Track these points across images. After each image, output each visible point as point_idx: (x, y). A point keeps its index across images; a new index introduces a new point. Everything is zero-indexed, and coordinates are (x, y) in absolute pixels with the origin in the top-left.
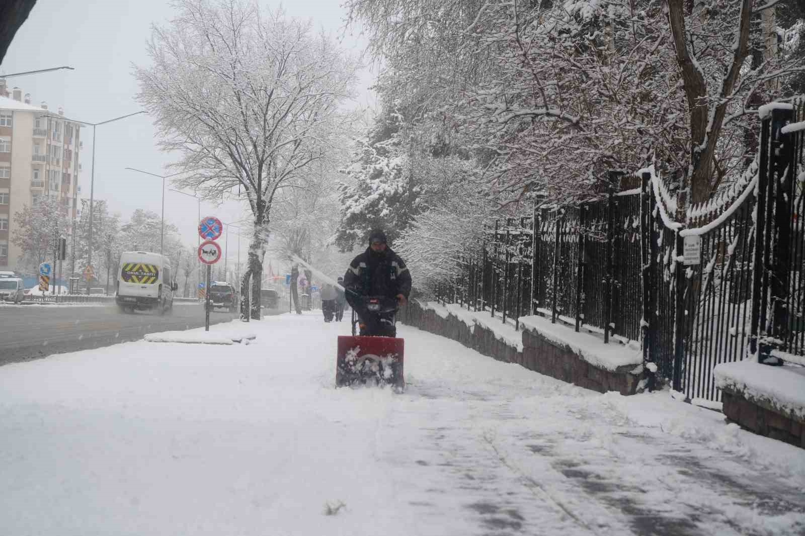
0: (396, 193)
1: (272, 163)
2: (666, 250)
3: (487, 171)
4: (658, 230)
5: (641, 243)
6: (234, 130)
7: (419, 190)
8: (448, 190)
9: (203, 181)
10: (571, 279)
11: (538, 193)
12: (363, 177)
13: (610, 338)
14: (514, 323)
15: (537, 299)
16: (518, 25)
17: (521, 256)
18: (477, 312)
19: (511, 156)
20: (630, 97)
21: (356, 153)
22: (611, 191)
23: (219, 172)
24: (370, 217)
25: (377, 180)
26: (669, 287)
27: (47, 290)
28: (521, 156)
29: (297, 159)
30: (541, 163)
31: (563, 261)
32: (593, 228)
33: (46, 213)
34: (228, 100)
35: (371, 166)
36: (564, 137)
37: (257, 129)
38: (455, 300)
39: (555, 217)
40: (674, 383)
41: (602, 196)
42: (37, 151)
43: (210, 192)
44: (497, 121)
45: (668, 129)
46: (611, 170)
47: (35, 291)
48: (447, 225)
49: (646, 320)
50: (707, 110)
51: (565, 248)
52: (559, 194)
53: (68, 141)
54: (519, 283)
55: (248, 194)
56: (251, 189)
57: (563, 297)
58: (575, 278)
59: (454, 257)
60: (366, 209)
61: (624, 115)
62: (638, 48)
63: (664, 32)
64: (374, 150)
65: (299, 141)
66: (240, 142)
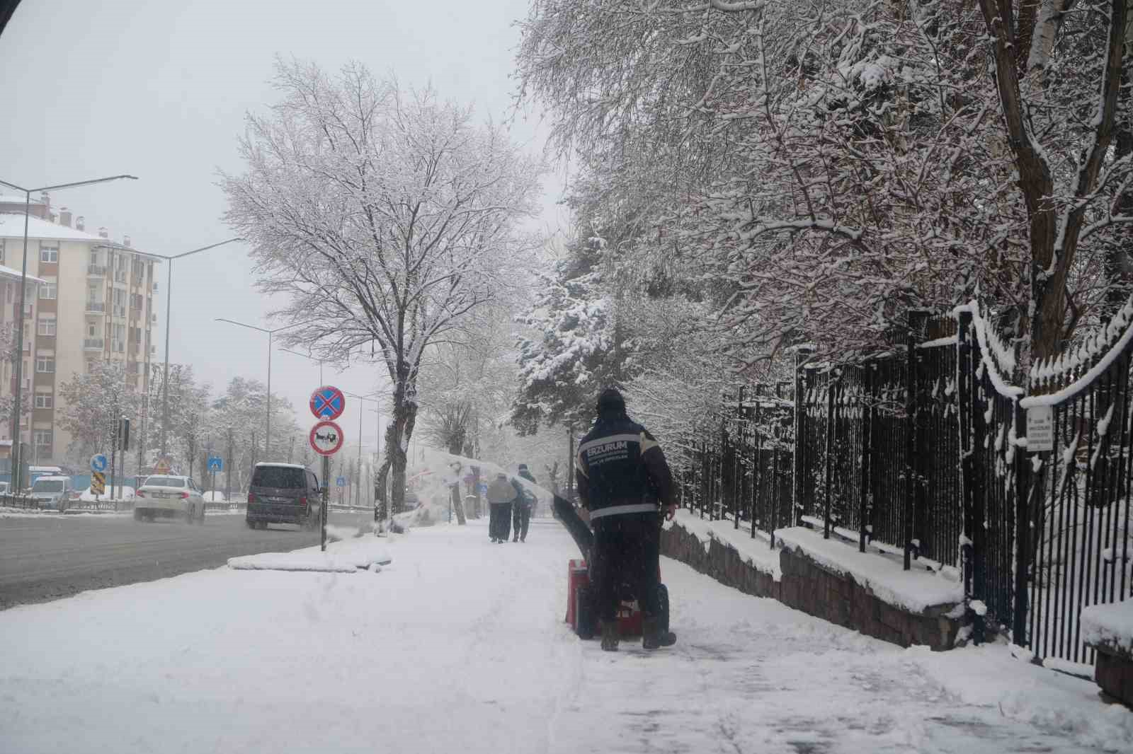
0: (598, 350)
1: (419, 309)
2: (998, 429)
3: (725, 313)
4: (984, 399)
5: (959, 418)
6: (363, 261)
7: (630, 345)
8: (672, 345)
9: (321, 336)
10: (852, 473)
11: (802, 346)
12: (550, 328)
13: (912, 561)
14: (768, 537)
15: (801, 504)
16: (768, 94)
17: (777, 440)
18: (714, 521)
19: (760, 290)
20: (938, 200)
21: (540, 295)
22: (911, 341)
23: (344, 322)
24: (560, 385)
25: (571, 333)
26: (1004, 484)
27: (102, 493)
28: (775, 291)
29: (455, 304)
30: (805, 299)
31: (839, 446)
32: (884, 396)
33: (106, 385)
34: (356, 219)
35: (562, 312)
36: (840, 260)
37: (396, 260)
38: (682, 504)
39: (826, 381)
40: (1015, 634)
41: (898, 349)
42: (93, 297)
43: (331, 350)
44: (739, 238)
45: (996, 246)
46: (910, 309)
47: (87, 495)
48: (669, 395)
49: (967, 534)
50: (1054, 216)
51: (842, 427)
52: (833, 346)
53: (137, 283)
54: (775, 478)
55: (386, 353)
56: (390, 347)
57: (840, 500)
58: (858, 471)
59: (680, 442)
60: (555, 374)
61: (930, 226)
62: (948, 128)
63: (987, 103)
64: (566, 290)
65: (457, 277)
66: (373, 279)
